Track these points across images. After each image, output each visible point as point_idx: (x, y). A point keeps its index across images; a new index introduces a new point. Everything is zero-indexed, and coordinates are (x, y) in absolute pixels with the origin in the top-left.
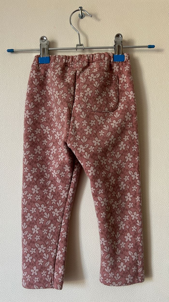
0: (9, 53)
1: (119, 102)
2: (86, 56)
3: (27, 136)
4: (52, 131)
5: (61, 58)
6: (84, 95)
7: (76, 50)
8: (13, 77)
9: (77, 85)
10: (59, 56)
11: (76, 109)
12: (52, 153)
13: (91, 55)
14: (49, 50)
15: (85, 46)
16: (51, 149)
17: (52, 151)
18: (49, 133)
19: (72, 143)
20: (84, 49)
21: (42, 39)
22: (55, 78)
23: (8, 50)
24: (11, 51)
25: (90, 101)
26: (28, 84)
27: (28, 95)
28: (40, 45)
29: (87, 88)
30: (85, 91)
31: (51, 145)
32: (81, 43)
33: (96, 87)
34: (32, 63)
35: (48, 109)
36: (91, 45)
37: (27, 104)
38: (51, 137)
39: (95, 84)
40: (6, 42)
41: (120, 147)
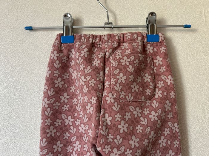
0: (27, 30)
1: (156, 88)
2: (116, 35)
3: (44, 131)
4: (75, 122)
5: (88, 37)
6: (116, 82)
7: (104, 28)
8: (31, 58)
9: (107, 69)
10: (85, 35)
11: (107, 98)
12: (75, 149)
13: (122, 35)
14: (73, 28)
15: (114, 24)
16: (74, 145)
17: (75, 147)
18: (71, 124)
19: (103, 147)
20: (113, 28)
21: (66, 16)
22: (81, 60)
23: (26, 27)
24: (30, 28)
25: (124, 89)
26: (48, 67)
27: (47, 79)
28: (63, 22)
29: (119, 73)
30: (118, 77)
31: (74, 140)
32: (110, 21)
33: (130, 71)
34: (54, 42)
35: (71, 95)
36: (120, 24)
37: (45, 90)
38: (74, 129)
39: (129, 68)
40: (25, 19)
41: (160, 144)
